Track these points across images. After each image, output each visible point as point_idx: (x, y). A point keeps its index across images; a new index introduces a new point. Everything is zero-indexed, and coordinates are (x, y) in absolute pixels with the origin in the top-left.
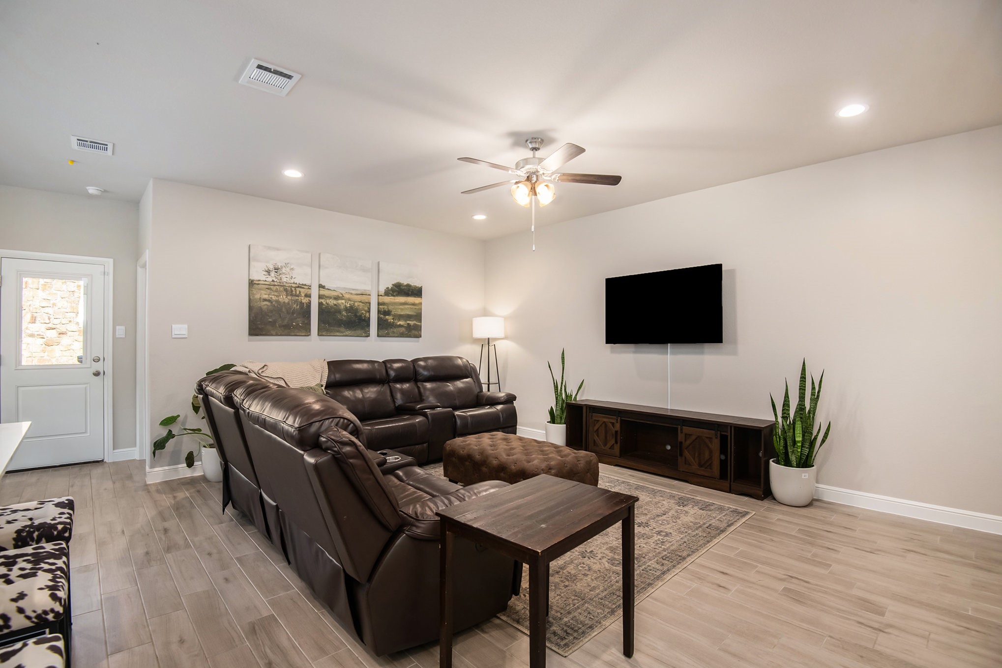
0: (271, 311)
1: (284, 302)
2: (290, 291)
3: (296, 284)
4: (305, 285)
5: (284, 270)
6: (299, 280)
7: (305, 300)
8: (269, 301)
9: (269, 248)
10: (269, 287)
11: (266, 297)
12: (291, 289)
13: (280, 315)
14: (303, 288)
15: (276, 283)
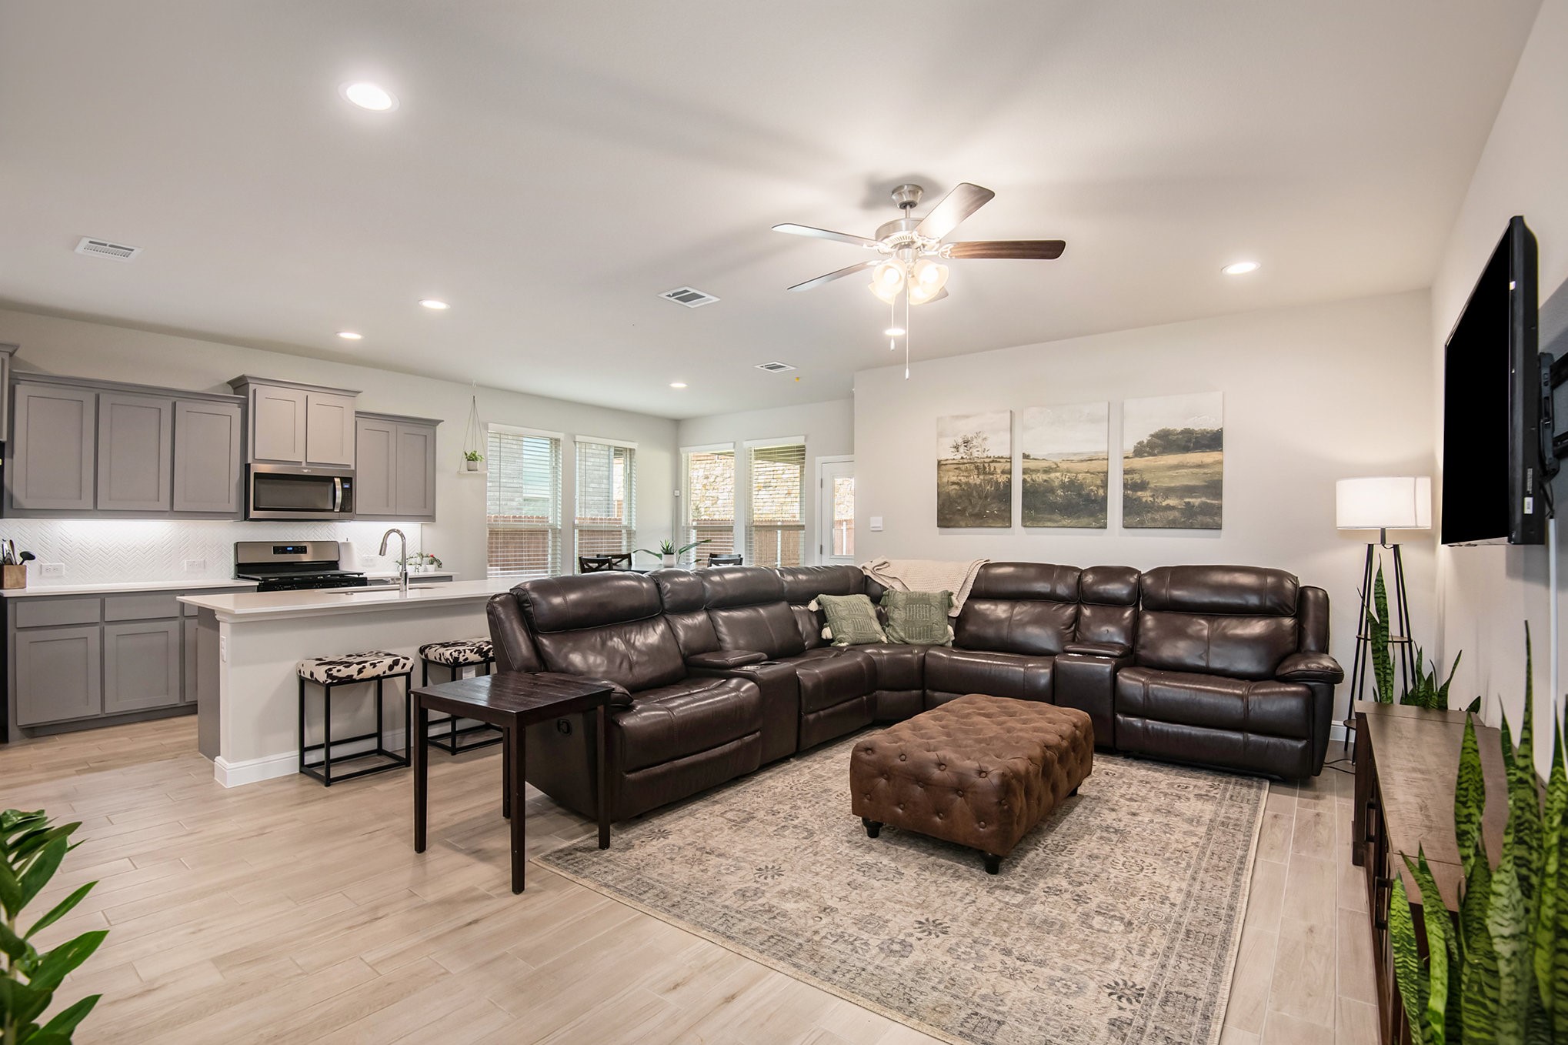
0: (961, 497)
1: (975, 484)
2: (981, 468)
3: (990, 457)
4: (1002, 458)
5: (974, 443)
6: (994, 452)
7: (1002, 479)
8: (957, 484)
9: (957, 417)
10: (958, 466)
11: (954, 479)
12: (984, 466)
13: (970, 500)
14: (999, 462)
15: (965, 461)
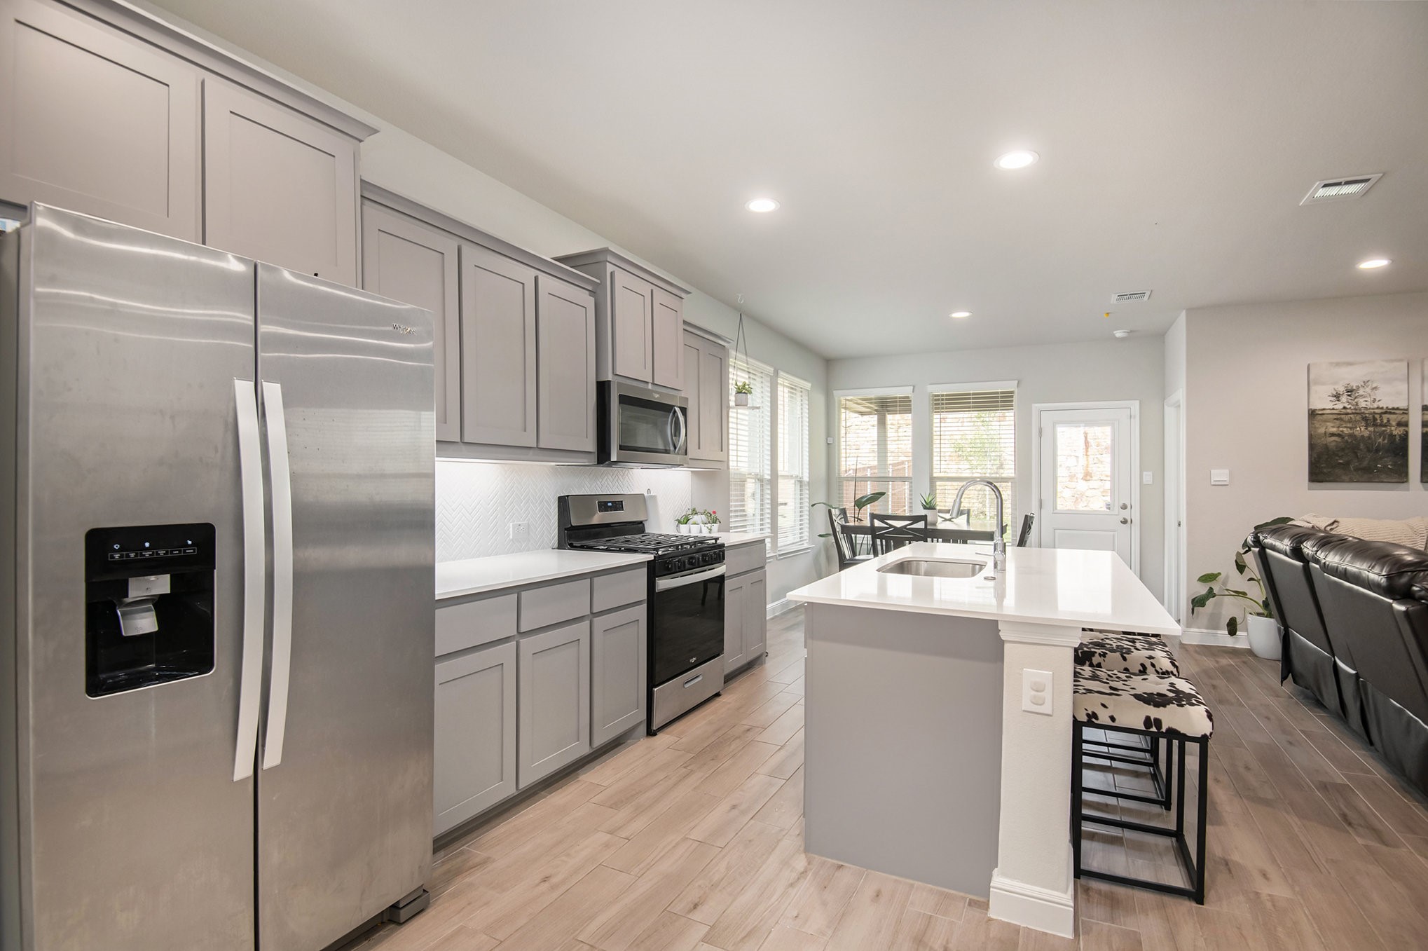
0: (1343, 449)
1: (1363, 436)
2: (1372, 419)
3: (1382, 408)
4: (1398, 409)
5: (1361, 392)
6: (1386, 403)
7: (1397, 432)
8: (1339, 435)
9: (1338, 364)
10: (1339, 417)
11: (1334, 430)
12: (1374, 417)
13: (1356, 453)
14: (1394, 413)
15: (1349, 411)
